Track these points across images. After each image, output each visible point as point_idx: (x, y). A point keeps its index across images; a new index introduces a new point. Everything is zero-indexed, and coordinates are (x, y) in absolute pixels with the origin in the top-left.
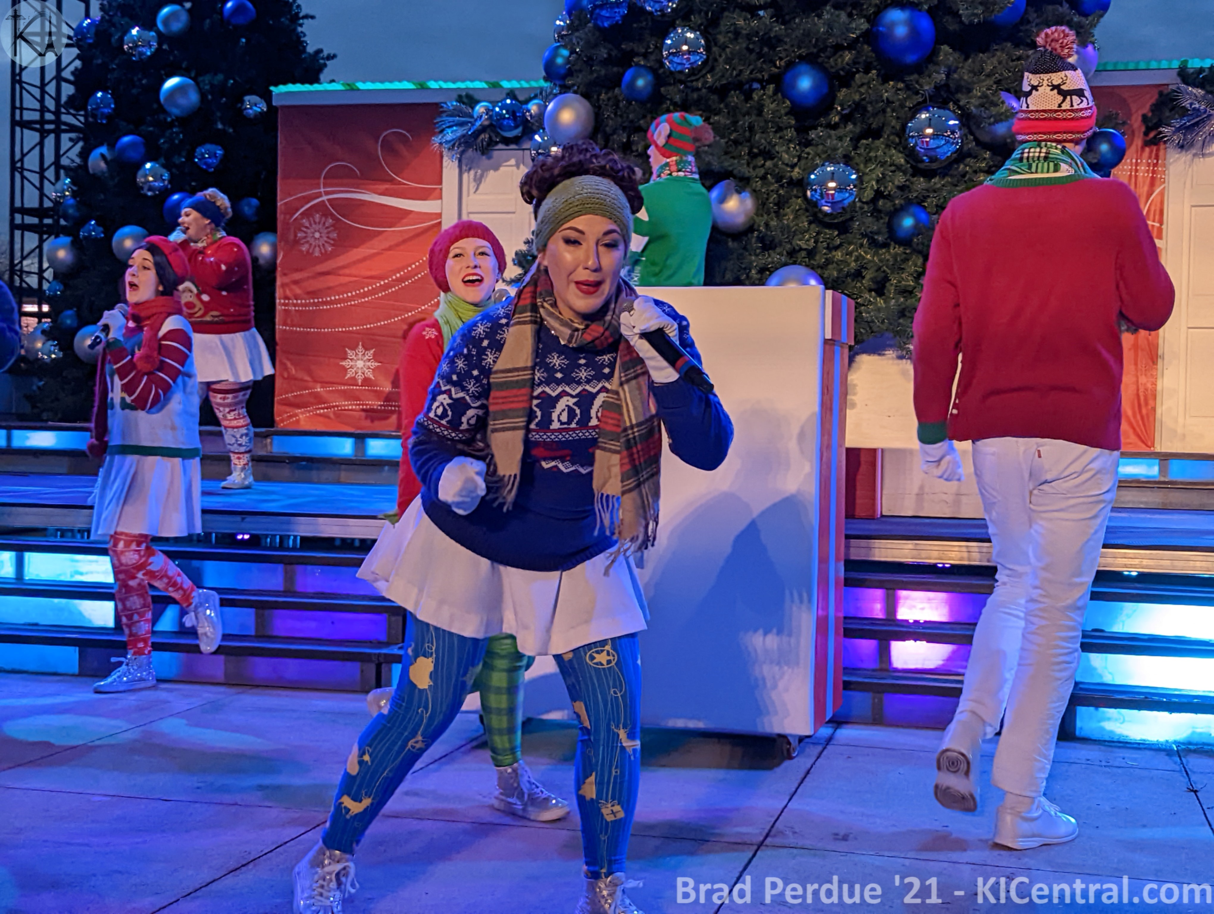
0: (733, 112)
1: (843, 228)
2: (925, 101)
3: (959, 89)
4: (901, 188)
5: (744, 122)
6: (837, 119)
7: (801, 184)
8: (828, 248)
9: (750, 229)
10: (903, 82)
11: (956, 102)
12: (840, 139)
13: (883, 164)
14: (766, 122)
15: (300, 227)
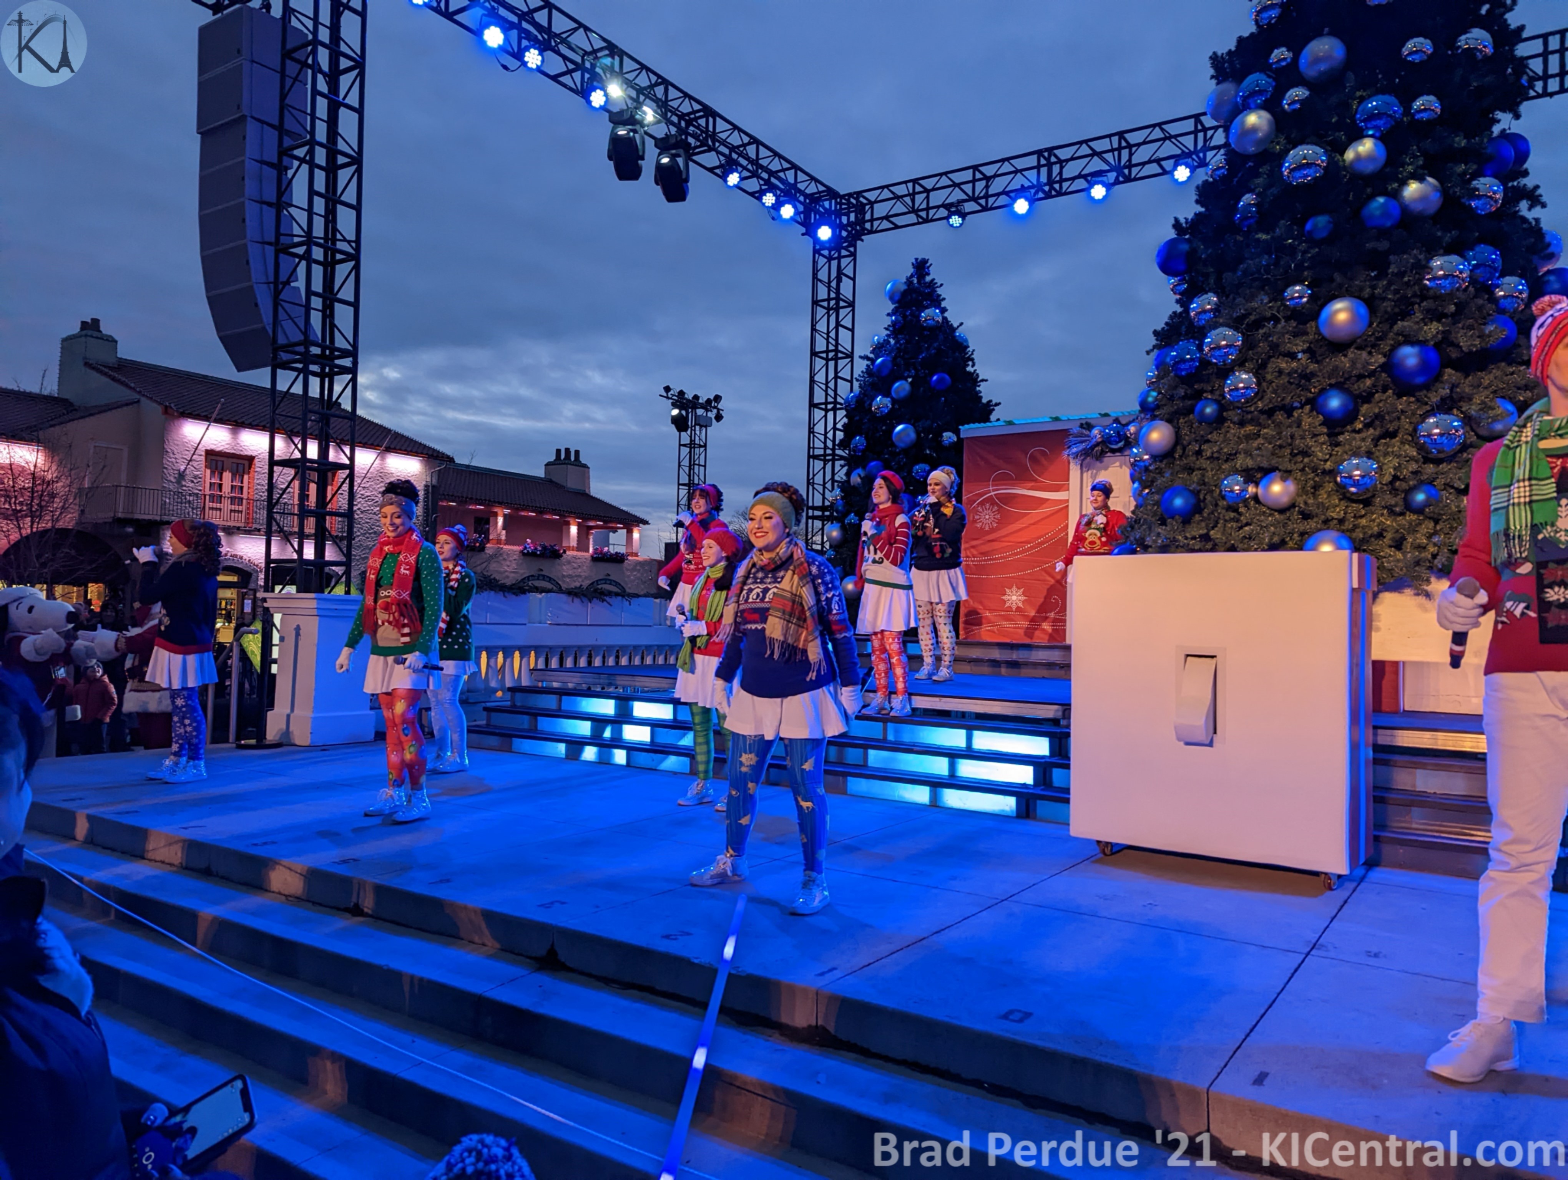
0: (1278, 425)
1: (1367, 503)
2: (1433, 410)
3: (1461, 399)
4: (1415, 473)
5: (1286, 433)
6: (1360, 426)
7: (1333, 473)
8: (1355, 517)
9: (1293, 506)
10: (1414, 396)
11: (1459, 408)
12: (1363, 440)
13: (1399, 456)
14: (1305, 431)
15: (976, 512)
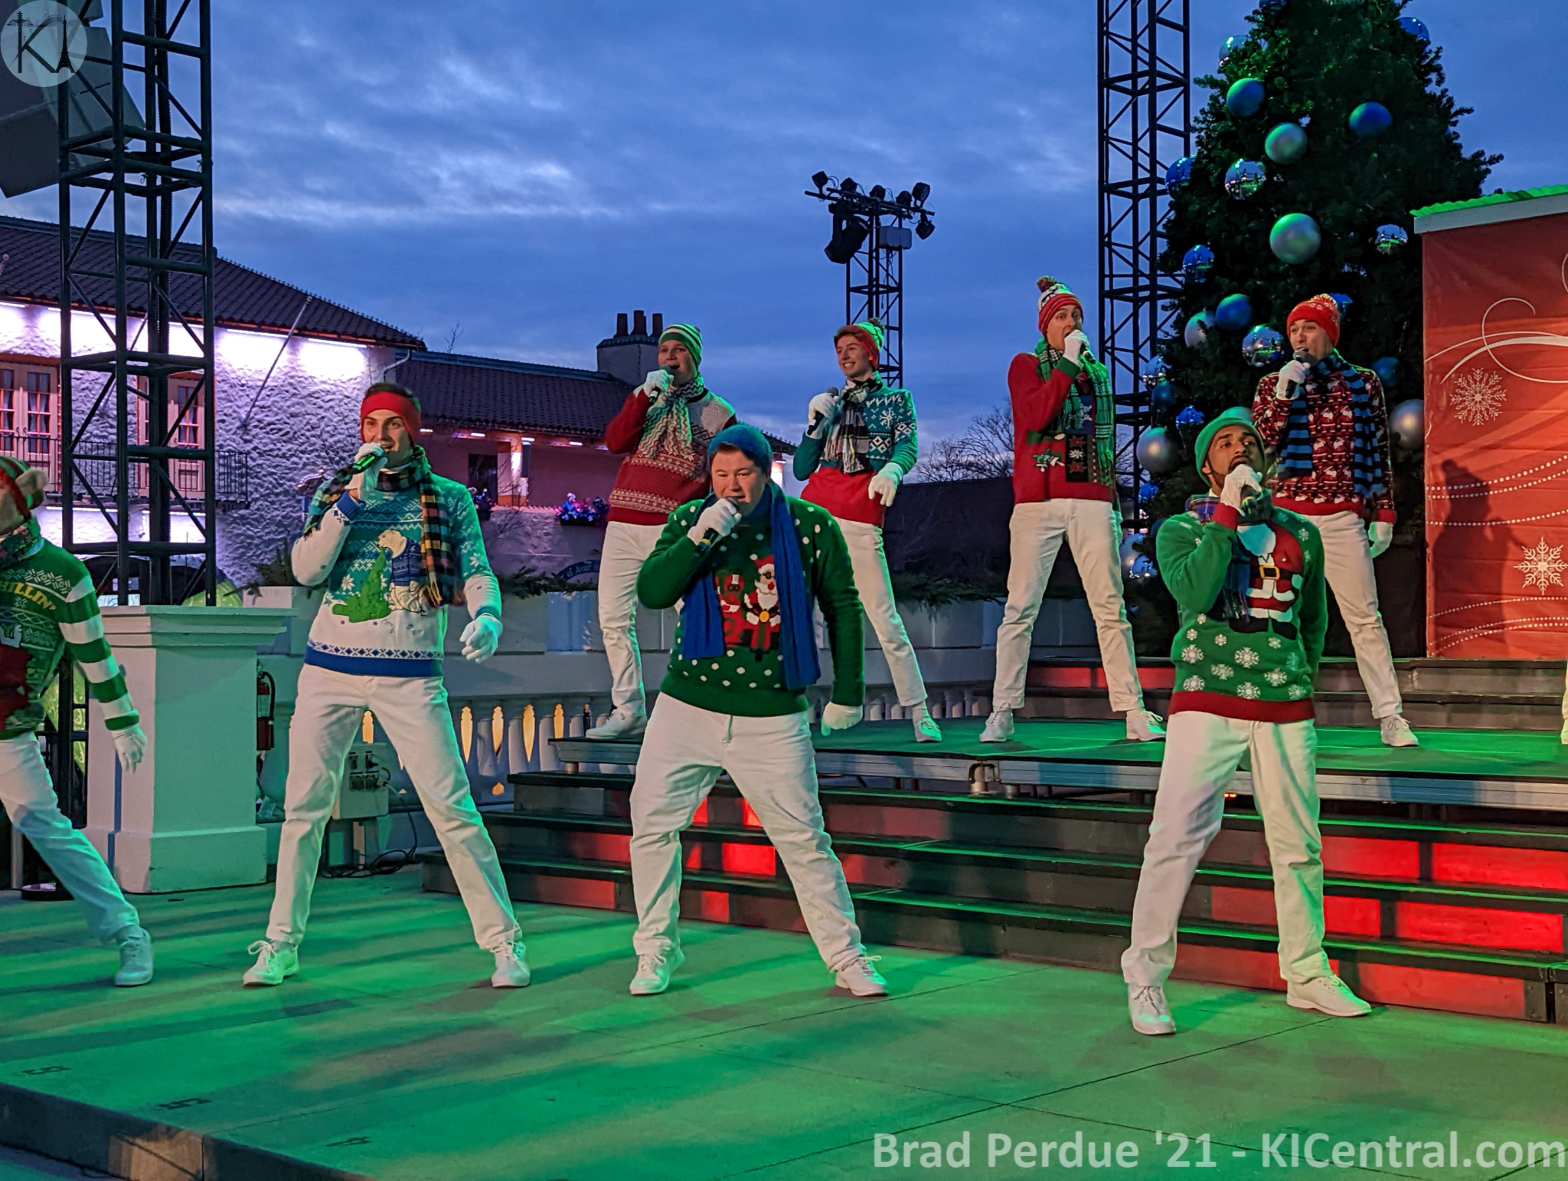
15: (1455, 389)
